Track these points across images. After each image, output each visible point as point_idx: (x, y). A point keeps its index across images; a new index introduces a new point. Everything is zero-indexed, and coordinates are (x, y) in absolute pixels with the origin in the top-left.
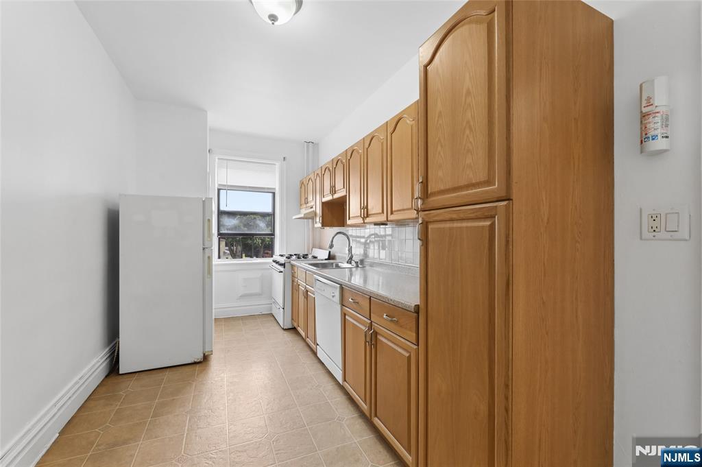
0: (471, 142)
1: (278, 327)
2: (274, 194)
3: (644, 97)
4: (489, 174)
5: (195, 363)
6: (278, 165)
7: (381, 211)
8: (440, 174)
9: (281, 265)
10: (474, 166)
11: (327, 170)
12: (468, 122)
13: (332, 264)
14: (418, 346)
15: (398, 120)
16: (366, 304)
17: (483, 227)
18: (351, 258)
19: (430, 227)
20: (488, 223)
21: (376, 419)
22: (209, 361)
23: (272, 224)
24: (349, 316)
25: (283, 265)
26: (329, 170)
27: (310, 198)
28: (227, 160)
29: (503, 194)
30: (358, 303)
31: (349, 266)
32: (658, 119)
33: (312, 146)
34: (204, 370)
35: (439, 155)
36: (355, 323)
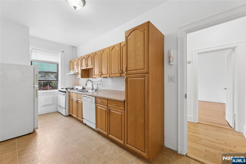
0: (140, 59)
1: (62, 116)
2: (58, 65)
3: (170, 53)
4: (144, 67)
5: (30, 134)
6: (60, 54)
7: (107, 73)
8: (131, 65)
9: (64, 92)
10: (140, 65)
11: (84, 58)
12: (139, 54)
13: (86, 91)
14: (125, 110)
15: (114, 47)
16: (106, 102)
17: (143, 79)
18: (93, 89)
19: (128, 79)
20: (144, 78)
21: (110, 135)
22: (36, 132)
23: (57, 77)
24: (98, 106)
25: (65, 92)
26: (85, 58)
27: (75, 67)
28: (36, 49)
29: (147, 72)
30: (103, 102)
31: (92, 91)
32: (172, 58)
33: (74, 48)
34: (35, 135)
35: (131, 61)
36: (101, 108)
